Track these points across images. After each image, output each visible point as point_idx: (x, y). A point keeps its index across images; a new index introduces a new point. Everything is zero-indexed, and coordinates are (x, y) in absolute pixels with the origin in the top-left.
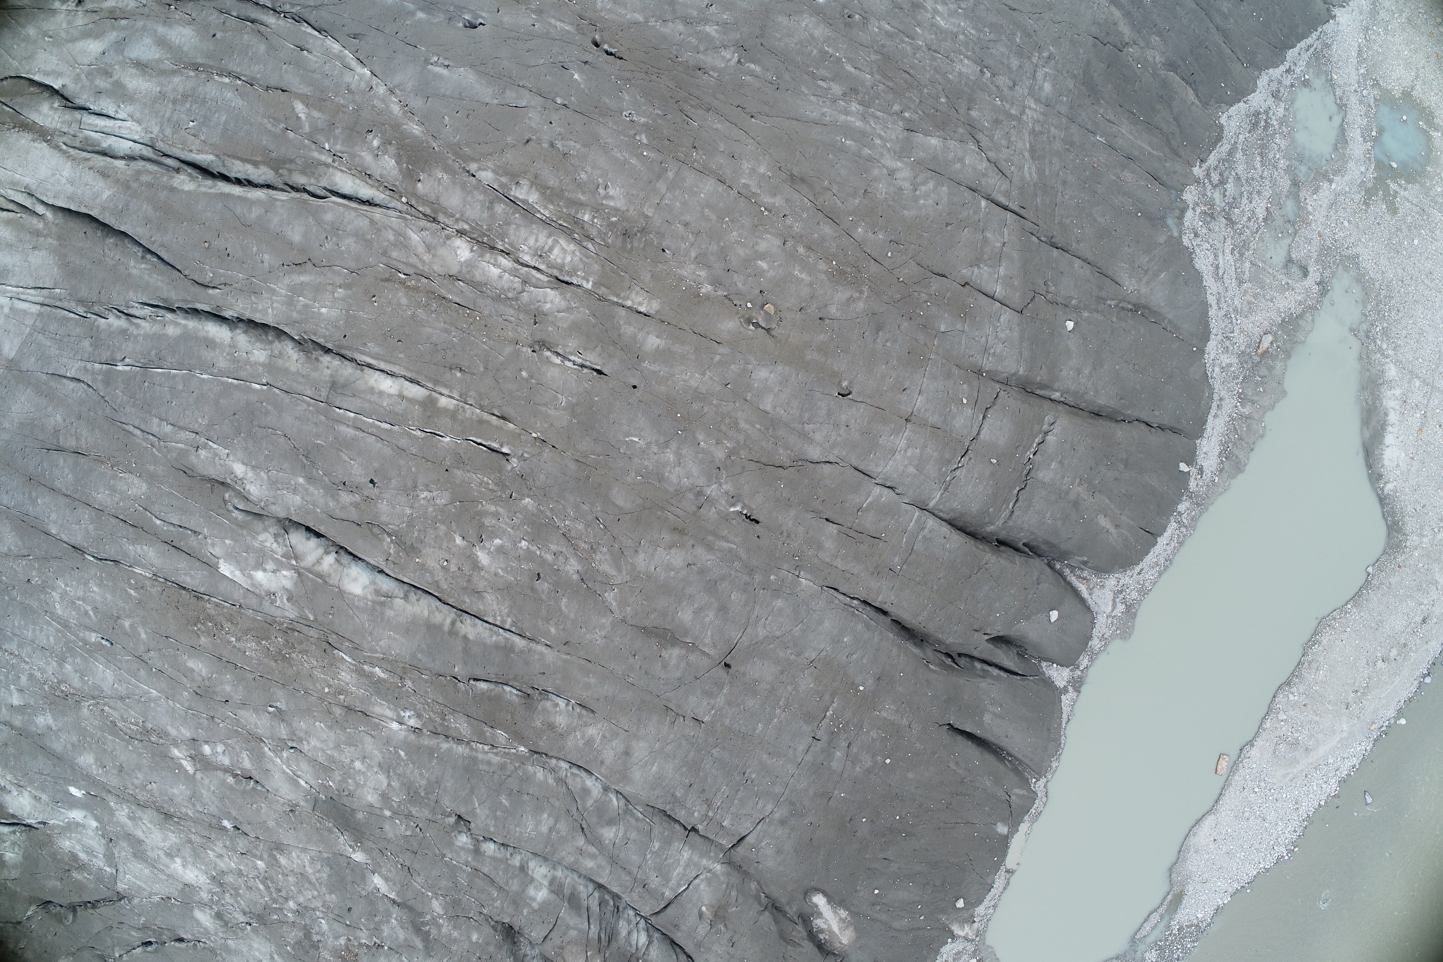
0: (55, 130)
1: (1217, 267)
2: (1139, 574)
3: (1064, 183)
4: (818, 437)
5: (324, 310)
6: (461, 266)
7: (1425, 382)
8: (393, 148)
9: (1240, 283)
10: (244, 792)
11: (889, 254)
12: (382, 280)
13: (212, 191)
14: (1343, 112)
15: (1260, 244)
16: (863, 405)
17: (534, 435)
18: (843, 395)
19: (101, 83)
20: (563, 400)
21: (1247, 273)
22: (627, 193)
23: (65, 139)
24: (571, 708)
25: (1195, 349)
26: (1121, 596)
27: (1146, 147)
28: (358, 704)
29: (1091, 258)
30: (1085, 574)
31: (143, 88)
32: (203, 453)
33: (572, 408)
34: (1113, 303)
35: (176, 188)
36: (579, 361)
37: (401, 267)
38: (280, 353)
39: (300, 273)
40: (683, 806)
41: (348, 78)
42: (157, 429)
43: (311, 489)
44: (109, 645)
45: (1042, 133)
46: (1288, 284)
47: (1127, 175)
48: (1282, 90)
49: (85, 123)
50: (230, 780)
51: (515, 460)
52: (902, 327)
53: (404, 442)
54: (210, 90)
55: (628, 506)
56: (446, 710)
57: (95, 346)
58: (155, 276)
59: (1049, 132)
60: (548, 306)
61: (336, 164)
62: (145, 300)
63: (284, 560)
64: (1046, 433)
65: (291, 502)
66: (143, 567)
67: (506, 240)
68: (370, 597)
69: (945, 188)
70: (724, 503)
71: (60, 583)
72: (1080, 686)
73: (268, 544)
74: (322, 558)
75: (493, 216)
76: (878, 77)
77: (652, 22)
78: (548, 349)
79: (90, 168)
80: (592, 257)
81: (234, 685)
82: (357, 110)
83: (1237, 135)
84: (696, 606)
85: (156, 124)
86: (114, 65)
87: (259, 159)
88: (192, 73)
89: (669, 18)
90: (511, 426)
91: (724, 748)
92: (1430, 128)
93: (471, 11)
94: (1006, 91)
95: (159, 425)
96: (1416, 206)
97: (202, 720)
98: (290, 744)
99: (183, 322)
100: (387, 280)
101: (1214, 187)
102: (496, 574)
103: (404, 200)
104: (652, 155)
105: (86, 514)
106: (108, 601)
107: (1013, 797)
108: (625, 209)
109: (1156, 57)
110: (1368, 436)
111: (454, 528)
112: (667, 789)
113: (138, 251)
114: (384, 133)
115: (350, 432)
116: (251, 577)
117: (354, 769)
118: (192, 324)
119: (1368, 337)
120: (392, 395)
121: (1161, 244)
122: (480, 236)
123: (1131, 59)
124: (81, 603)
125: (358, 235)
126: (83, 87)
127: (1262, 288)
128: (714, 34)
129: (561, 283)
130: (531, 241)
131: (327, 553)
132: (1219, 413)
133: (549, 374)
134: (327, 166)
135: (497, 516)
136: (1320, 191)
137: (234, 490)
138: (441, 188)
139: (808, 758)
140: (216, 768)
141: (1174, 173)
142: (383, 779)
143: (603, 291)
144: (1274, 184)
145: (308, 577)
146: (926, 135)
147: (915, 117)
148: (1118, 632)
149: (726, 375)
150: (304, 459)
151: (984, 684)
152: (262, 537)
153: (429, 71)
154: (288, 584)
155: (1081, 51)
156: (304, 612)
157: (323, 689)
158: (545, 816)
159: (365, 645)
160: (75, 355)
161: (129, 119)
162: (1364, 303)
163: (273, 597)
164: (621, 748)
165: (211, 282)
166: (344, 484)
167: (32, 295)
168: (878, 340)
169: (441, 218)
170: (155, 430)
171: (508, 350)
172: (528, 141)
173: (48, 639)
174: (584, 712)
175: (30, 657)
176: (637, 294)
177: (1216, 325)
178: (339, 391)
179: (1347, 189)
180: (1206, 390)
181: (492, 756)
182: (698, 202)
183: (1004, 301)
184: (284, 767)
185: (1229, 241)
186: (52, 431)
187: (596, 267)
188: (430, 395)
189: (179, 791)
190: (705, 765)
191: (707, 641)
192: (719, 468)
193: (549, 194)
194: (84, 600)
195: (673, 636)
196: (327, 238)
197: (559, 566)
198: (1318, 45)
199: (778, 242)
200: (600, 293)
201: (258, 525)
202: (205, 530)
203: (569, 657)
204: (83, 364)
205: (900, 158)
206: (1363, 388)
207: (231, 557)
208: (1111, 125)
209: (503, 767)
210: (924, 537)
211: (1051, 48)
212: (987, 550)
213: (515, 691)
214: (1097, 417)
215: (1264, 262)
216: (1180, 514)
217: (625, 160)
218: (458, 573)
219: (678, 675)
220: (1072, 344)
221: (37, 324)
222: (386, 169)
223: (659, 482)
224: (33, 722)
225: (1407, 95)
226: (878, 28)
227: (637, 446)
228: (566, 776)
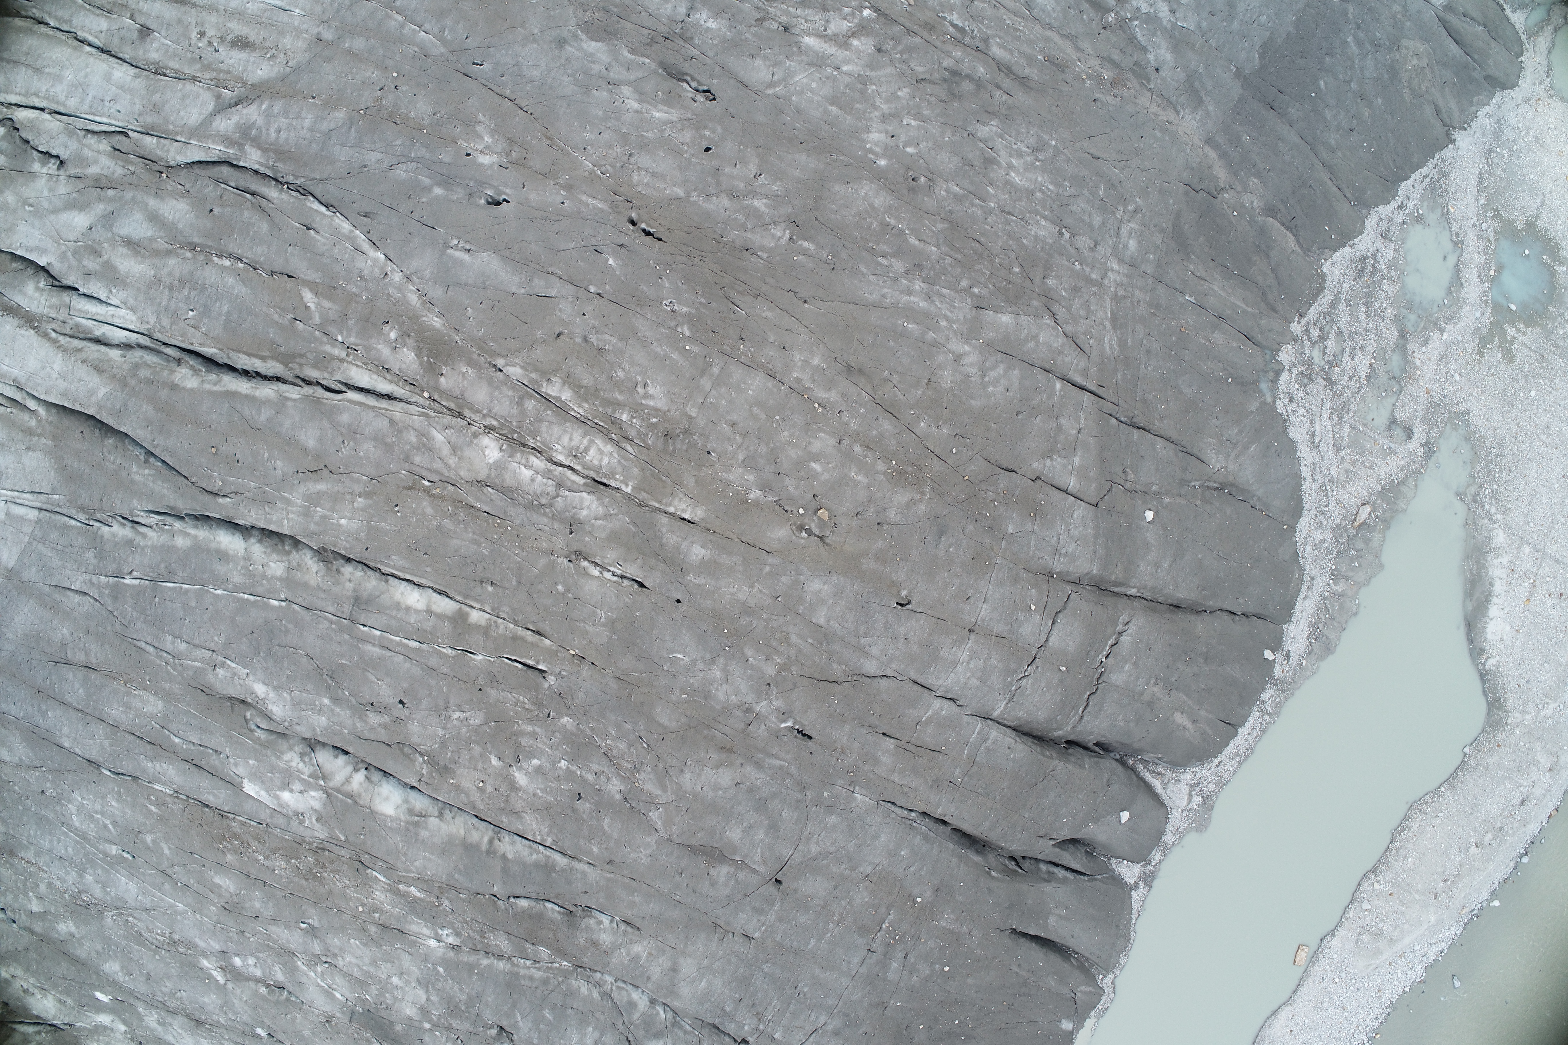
0: (43, 315)
1: (1313, 435)
2: (1217, 766)
3: (1148, 352)
4: (875, 650)
5: (343, 522)
6: (490, 469)
7: (1535, 549)
8: (412, 341)
9: (1337, 450)
10: (277, 1003)
11: (954, 451)
12: (405, 488)
13: (217, 388)
14: (1460, 250)
15: (1361, 405)
16: (923, 616)
17: (572, 652)
18: (902, 605)
19: (90, 264)
20: (602, 615)
21: (1346, 438)
22: (669, 392)
23: (54, 326)
24: (615, 925)
25: (1285, 527)
26: (1198, 789)
27: (1239, 303)
28: (393, 923)
29: (1175, 437)
30: (1160, 769)
31: (136, 271)
32: (220, 672)
33: (612, 624)
34: (1197, 483)
35: (177, 385)
36: (619, 572)
37: (425, 473)
38: (299, 565)
39: (316, 481)
40: (733, 1020)
41: (360, 263)
42: (172, 647)
43: (337, 710)
44: (131, 858)
45: (1125, 298)
46: (1390, 448)
47: (1218, 337)
48: (1392, 229)
49: (75, 309)
50: (263, 990)
51: (553, 678)
52: (967, 530)
53: (433, 661)
54: (209, 275)
55: (673, 725)
56: (485, 929)
57: (100, 557)
58: (160, 483)
59: (1133, 295)
60: (585, 512)
61: (351, 359)
62: (150, 508)
63: (311, 780)
64: (1120, 634)
65: (316, 723)
66: (163, 784)
67: (538, 438)
68: (403, 818)
69: (1016, 372)
70: (774, 719)
71: (76, 796)
72: (1152, 881)
73: (294, 764)
74: (351, 777)
75: (523, 412)
76: (944, 249)
77: (694, 195)
78: (586, 559)
79: (83, 362)
80: (631, 460)
81: (263, 902)
82: (371, 300)
83: (1341, 284)
84: (745, 824)
85: (152, 313)
86: (102, 243)
87: (267, 354)
88: (189, 254)
89: (713, 192)
90: (547, 642)
91: (775, 963)
92: (1555, 262)
93: (492, 187)
94: (1086, 252)
95: (173, 643)
96: (1535, 352)
97: (231, 934)
98: (324, 959)
99: (193, 531)
100: (410, 488)
101: (1314, 344)
102: (534, 795)
103: (426, 395)
104: (696, 349)
105: (100, 730)
106: (128, 816)
107: (1079, 995)
108: (667, 409)
109: (1254, 201)
110: (1470, 608)
111: (489, 749)
112: (716, 1004)
113: (141, 454)
114: (401, 325)
115: (376, 651)
116: (277, 797)
117: (391, 984)
118: (202, 533)
119: (1475, 501)
120: (420, 611)
121: (1253, 412)
122: (509, 432)
123: (1225, 206)
124: (99, 816)
125: (378, 439)
126: (70, 267)
127: (1362, 454)
128: (763, 208)
129: (599, 484)
130: (565, 440)
131: (356, 770)
132: (1310, 593)
133: (587, 588)
134: (342, 360)
135: (534, 735)
136: (1430, 342)
137: (255, 708)
138: (465, 382)
139: (863, 970)
140: (248, 979)
141: (1270, 331)
142: (421, 994)
143: (643, 495)
144: (1379, 336)
145: (337, 797)
146: (996, 312)
147: (985, 292)
148: (1194, 825)
149: (777, 588)
150: (328, 679)
151: (1048, 888)
152: (287, 757)
153: (449, 256)
154: (317, 805)
155: (1171, 201)
156: (334, 832)
157: (357, 907)
158: (591, 1029)
159: (399, 865)
160: (78, 567)
161: (122, 306)
162: (1473, 463)
163: (301, 817)
164: (668, 964)
165: (221, 490)
166: (372, 704)
167: (28, 500)
168: (941, 546)
169: (467, 413)
170: (169, 647)
171: (543, 562)
172: (559, 335)
173: (66, 850)
174: (629, 929)
175: (48, 866)
176: (680, 500)
177: (1310, 500)
178: (363, 607)
179: (1460, 338)
180: (1296, 571)
181: (533, 971)
182: (746, 400)
183: (1077, 495)
184: (319, 980)
185: (1327, 405)
186: (59, 644)
187: (636, 471)
188: (460, 608)
189: (211, 1000)
190: (756, 980)
191: (758, 858)
192: (769, 685)
193: (583, 393)
194: (102, 814)
195: (722, 854)
196: (343, 442)
197: (601, 786)
198: (1434, 173)
199: (833, 442)
200: (641, 498)
201: (283, 744)
202: (227, 749)
203: (612, 875)
204: (88, 577)
205: (967, 341)
206: (1467, 557)
207: (255, 777)
208: (1202, 282)
209: (545, 982)
210: (987, 748)
211: (1138, 200)
212: (1054, 755)
213: (557, 908)
214: (1176, 610)
215: (1365, 425)
216: (1263, 702)
217: (666, 355)
218: (495, 794)
219: (726, 892)
220: (1151, 536)
221: (36, 532)
222: (405, 363)
223: (706, 699)
224: (55, 928)
225: (1530, 225)
226: (945, 191)
227: (682, 663)
228: (612, 989)
